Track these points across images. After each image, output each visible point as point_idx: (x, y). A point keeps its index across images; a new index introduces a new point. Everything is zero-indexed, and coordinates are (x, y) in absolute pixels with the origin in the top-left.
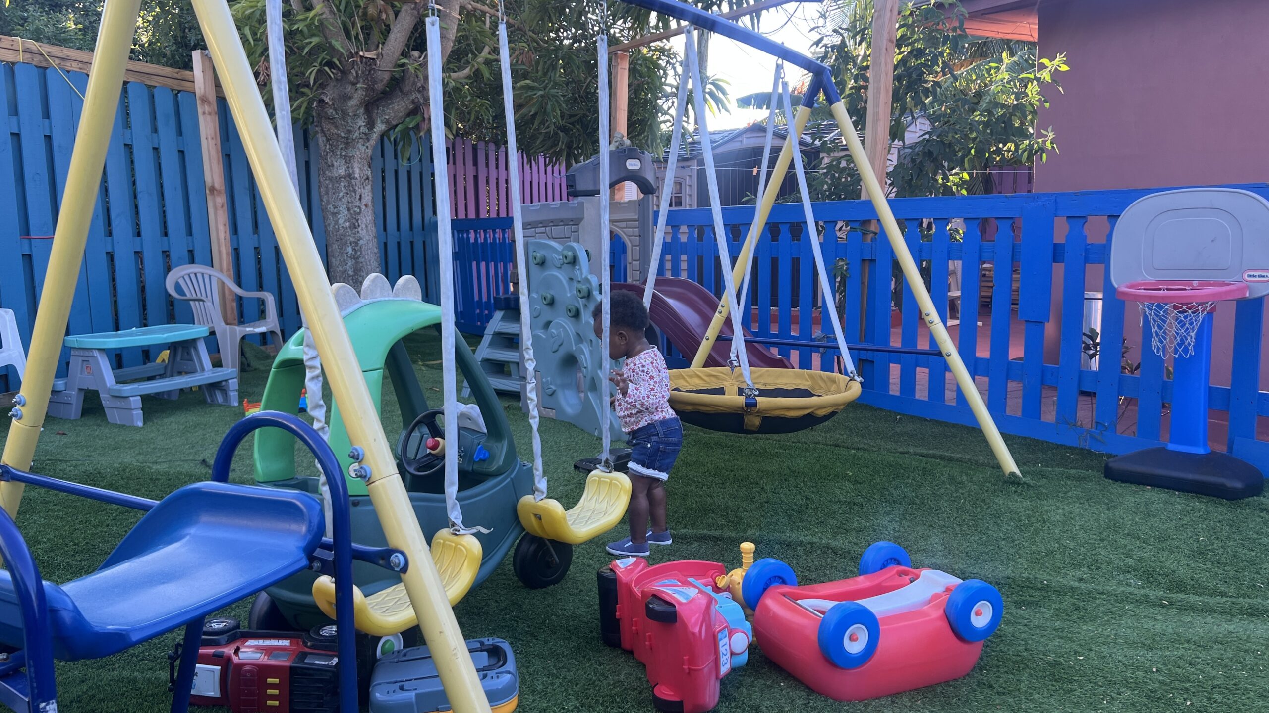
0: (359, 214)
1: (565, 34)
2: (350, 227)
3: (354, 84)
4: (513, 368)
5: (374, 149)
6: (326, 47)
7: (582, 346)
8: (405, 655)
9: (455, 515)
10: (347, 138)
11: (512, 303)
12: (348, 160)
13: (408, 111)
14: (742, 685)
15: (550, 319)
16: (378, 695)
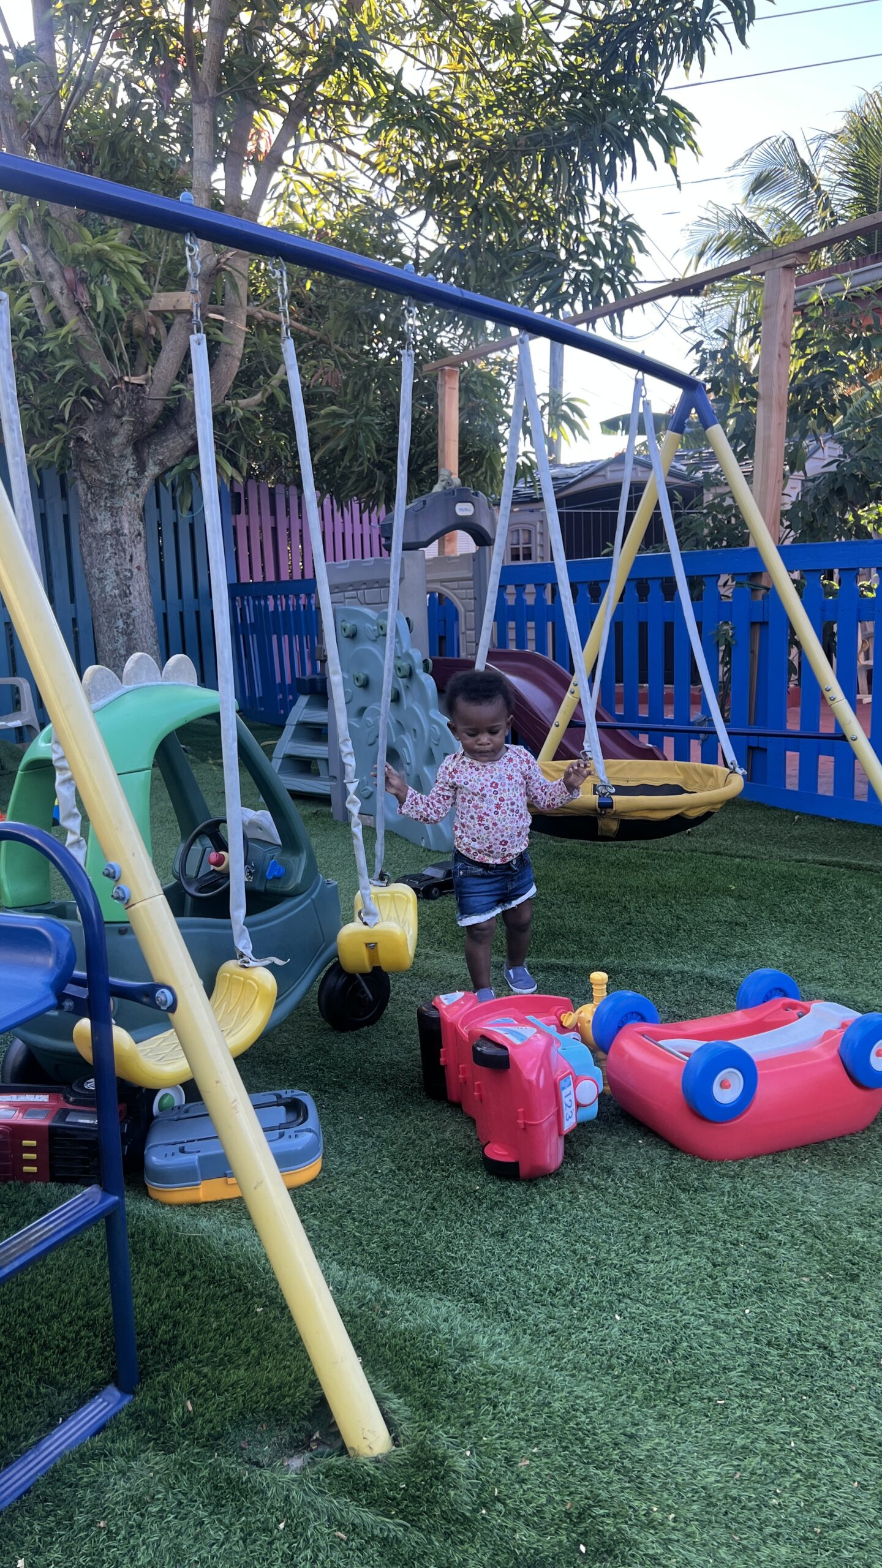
0: (131, 578)
1: (380, 345)
2: (120, 595)
3: (119, 417)
4: (321, 766)
5: (147, 497)
6: (83, 371)
7: (403, 736)
8: (187, 1111)
9: (244, 943)
10: (113, 485)
11: (319, 687)
12: (114, 512)
13: (186, 449)
14: (591, 1143)
15: (363, 705)
16: (154, 1159)
